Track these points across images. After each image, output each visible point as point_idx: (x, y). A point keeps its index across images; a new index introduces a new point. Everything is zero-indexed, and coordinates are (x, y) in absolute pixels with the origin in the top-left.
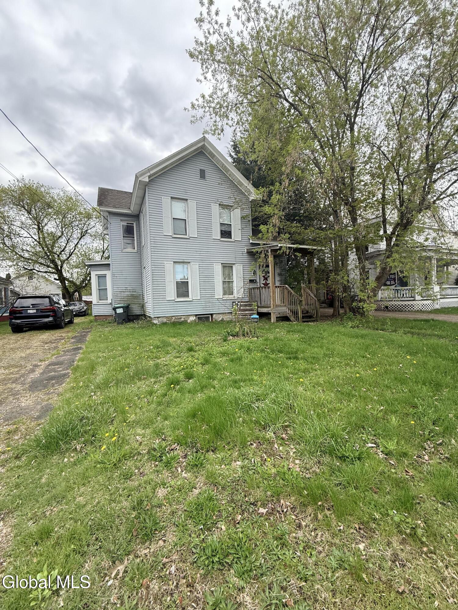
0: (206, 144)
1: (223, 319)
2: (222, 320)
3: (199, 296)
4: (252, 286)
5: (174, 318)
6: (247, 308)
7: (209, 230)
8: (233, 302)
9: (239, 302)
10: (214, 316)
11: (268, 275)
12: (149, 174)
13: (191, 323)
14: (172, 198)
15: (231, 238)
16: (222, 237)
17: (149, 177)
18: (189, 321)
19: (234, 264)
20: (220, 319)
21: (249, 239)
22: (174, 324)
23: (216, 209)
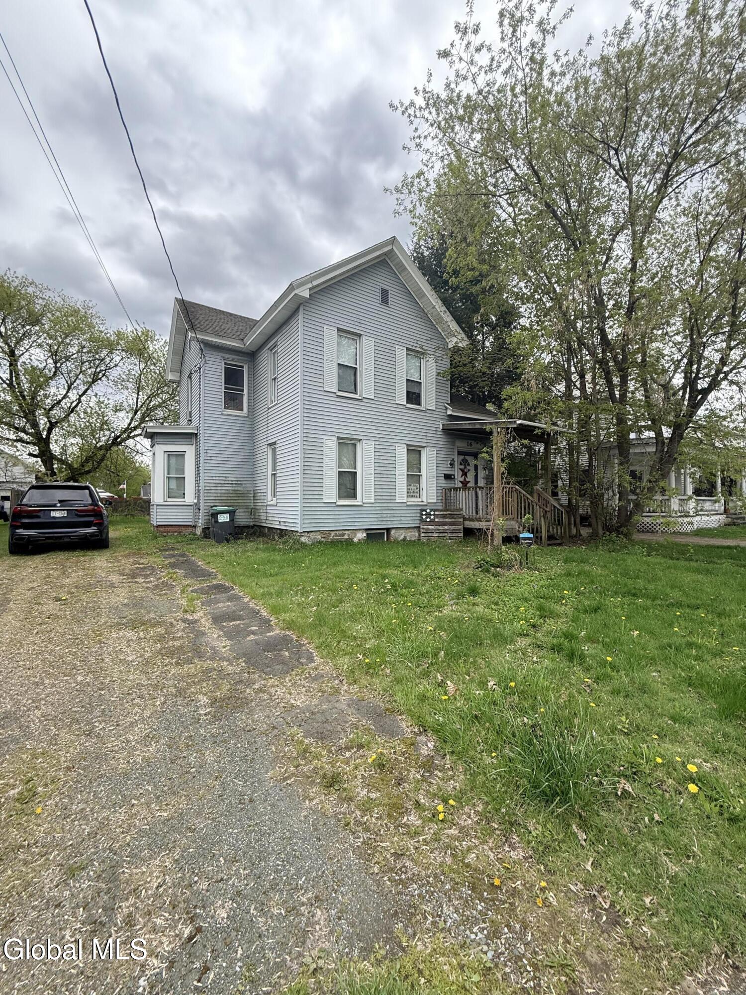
0: (394, 248)
1: (405, 537)
2: (404, 539)
3: (373, 498)
4: (450, 484)
5: (333, 534)
6: (447, 520)
7: (390, 388)
8: (422, 510)
9: (431, 510)
10: (393, 532)
11: (468, 467)
12: (310, 285)
13: (360, 542)
14: (339, 330)
15: (419, 404)
16: (407, 403)
17: (310, 289)
18: (356, 540)
19: (424, 447)
20: (402, 537)
21: (446, 409)
22: (333, 543)
23: (401, 353)
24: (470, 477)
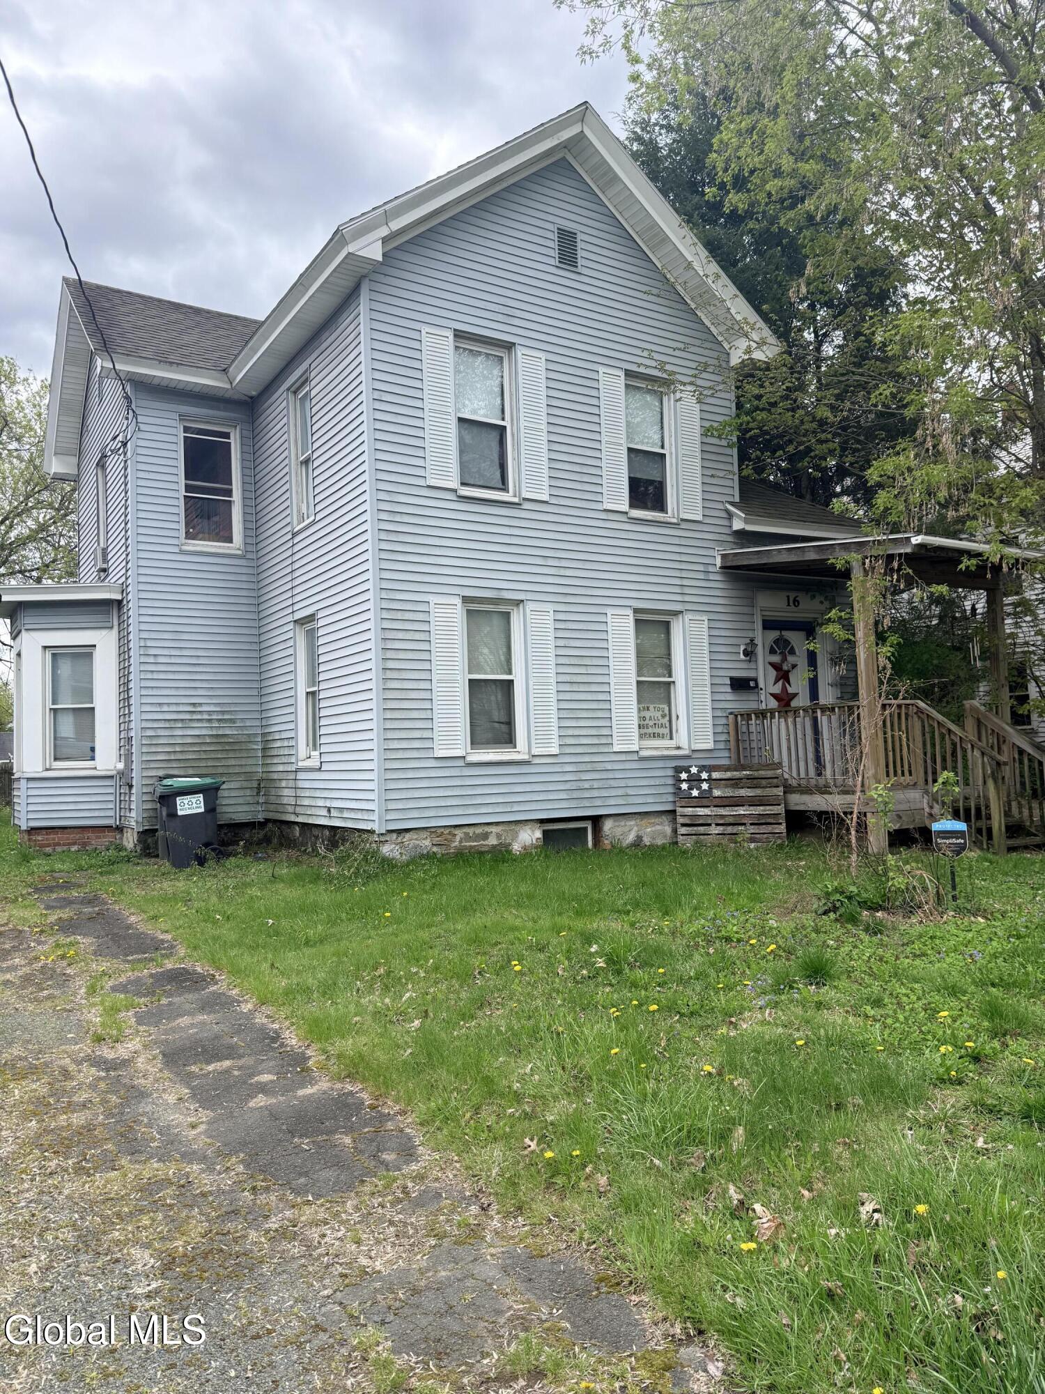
0: (588, 132)
1: (639, 838)
2: (638, 843)
3: (556, 741)
4: (746, 703)
5: (459, 833)
6: (743, 792)
7: (590, 473)
8: (678, 770)
9: (702, 768)
10: (608, 826)
11: (791, 659)
12: (384, 232)
13: (526, 853)
14: (459, 335)
15: (662, 508)
16: (632, 506)
17: (385, 240)
18: (516, 847)
19: (676, 613)
20: (631, 838)
21: (730, 516)
22: (462, 858)
23: (612, 384)
24: (799, 683)
